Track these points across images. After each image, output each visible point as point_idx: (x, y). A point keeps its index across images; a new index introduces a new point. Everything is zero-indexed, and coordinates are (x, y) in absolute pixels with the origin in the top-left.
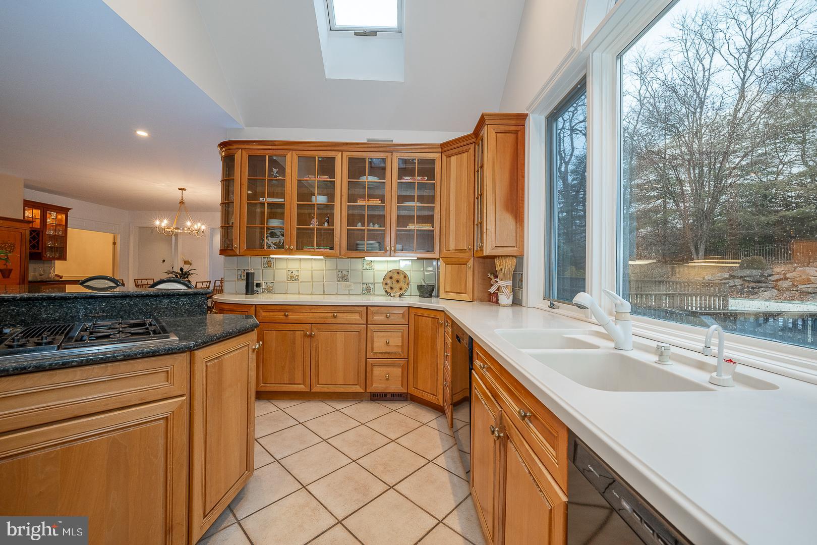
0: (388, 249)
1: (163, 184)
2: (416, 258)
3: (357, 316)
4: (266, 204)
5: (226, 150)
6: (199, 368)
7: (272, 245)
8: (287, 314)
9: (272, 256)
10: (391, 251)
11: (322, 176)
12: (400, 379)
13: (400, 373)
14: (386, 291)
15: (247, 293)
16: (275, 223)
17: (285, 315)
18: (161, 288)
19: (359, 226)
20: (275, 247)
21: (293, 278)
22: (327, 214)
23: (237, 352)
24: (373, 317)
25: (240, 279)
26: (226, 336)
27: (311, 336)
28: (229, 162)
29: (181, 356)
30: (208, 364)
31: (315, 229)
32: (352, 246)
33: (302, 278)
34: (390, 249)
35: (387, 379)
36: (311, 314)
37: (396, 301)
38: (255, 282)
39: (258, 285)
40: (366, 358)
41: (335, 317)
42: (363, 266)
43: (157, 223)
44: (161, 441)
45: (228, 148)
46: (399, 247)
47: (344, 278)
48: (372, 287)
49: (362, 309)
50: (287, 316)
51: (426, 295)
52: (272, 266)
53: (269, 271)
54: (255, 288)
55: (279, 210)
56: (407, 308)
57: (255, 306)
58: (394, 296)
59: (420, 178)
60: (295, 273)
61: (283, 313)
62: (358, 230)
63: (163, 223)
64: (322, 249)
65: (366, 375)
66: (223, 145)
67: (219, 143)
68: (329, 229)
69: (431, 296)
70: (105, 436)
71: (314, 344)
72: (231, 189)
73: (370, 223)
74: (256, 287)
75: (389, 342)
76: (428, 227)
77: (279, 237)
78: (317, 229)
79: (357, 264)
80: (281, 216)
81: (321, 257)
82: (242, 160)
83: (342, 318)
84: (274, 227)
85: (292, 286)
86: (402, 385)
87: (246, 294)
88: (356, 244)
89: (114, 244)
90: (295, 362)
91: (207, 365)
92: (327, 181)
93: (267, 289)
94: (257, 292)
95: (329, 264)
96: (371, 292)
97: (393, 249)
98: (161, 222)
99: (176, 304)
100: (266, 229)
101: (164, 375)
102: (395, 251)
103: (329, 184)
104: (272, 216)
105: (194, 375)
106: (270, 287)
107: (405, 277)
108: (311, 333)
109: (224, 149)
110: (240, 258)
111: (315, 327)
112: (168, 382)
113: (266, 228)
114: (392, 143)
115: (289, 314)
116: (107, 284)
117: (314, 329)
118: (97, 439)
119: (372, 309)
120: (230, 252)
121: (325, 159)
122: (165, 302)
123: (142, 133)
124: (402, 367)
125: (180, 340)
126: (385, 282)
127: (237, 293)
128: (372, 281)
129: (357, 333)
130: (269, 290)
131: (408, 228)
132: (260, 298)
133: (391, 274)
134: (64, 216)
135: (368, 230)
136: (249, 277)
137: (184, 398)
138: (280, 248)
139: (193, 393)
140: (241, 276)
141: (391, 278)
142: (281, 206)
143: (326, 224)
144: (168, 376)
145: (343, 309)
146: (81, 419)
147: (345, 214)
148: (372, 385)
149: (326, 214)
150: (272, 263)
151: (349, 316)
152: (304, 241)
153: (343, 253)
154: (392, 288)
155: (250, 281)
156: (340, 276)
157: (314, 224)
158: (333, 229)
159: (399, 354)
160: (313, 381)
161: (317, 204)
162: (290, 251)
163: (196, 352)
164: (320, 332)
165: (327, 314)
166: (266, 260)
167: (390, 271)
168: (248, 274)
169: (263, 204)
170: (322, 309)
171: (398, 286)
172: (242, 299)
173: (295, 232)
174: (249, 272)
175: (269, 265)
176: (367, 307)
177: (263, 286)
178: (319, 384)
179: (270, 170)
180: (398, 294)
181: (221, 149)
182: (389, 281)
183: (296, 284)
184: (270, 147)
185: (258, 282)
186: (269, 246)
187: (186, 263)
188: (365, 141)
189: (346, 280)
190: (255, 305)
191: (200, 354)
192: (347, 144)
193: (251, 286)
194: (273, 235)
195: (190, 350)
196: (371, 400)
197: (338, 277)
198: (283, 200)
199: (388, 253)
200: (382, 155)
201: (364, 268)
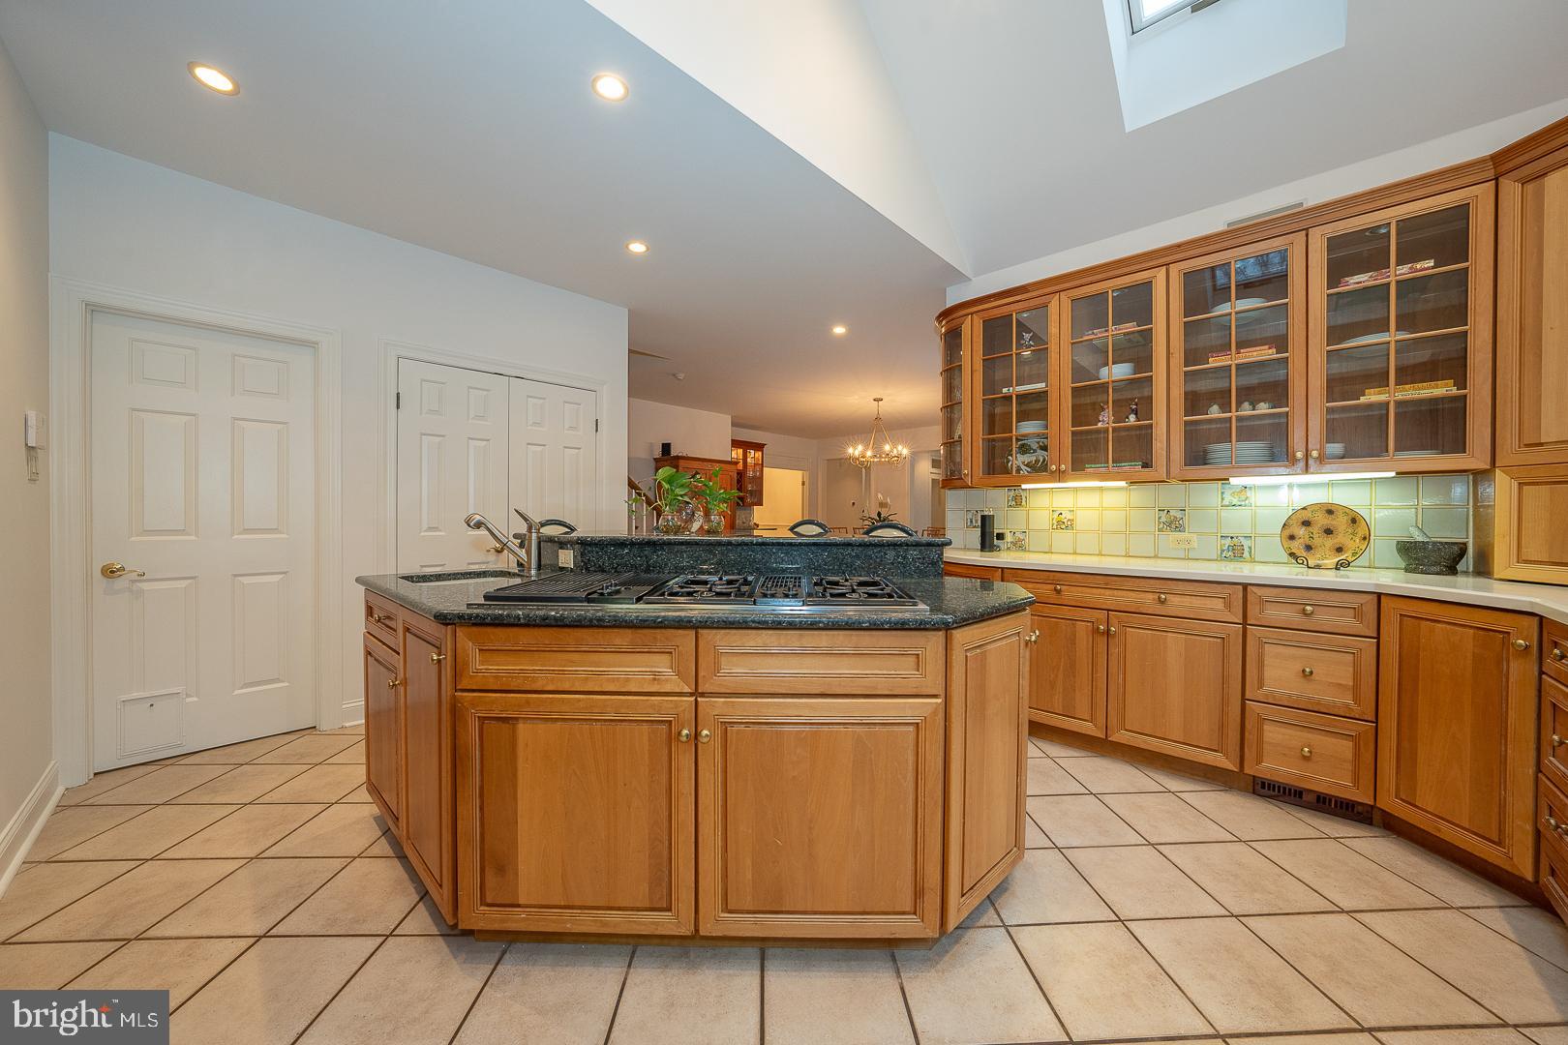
0: (1299, 455)
1: (857, 397)
2: (1393, 474)
3: (1219, 604)
4: (1014, 396)
5: (947, 323)
6: (958, 657)
7: (1023, 467)
8: (1059, 587)
9: (1024, 486)
10: (1311, 462)
11: (1121, 326)
12: (1349, 767)
13: (1349, 754)
14: (1292, 555)
15: (983, 548)
16: (1029, 427)
17: (1055, 590)
18: (879, 535)
19: (1215, 412)
20: (1029, 470)
21: (1062, 525)
22: (1133, 400)
23: (1004, 642)
24: (1262, 611)
25: (971, 525)
26: (992, 613)
27: (1108, 632)
28: (952, 339)
29: (935, 636)
30: (968, 654)
31: (1111, 429)
32: (1197, 456)
33: (1079, 525)
34: (1307, 455)
35: (1306, 758)
36: (1108, 592)
37: (1328, 578)
38: (996, 531)
39: (1000, 536)
40: (1244, 699)
41: (1162, 602)
42: (1223, 499)
43: (850, 450)
44: (911, 758)
45: (950, 318)
46: (1336, 448)
47: (1174, 525)
48: (1246, 543)
49: (1228, 590)
50: (1058, 592)
51: (1437, 569)
52: (1024, 503)
53: (1019, 514)
54: (996, 542)
55: (1036, 406)
56: (1375, 597)
57: (1002, 571)
58: (1318, 567)
59: (1404, 269)
60: (1066, 515)
61: (1052, 587)
62: (1210, 421)
63: (855, 451)
64: (1126, 467)
65: (1244, 735)
66: (945, 314)
67: (937, 314)
68: (1140, 427)
69: (1452, 570)
70: (851, 729)
71: (1114, 651)
72: (956, 382)
73: (1242, 403)
74: (997, 539)
75: (1311, 673)
76: (1442, 389)
77: (1035, 451)
78: (1114, 429)
79: (1208, 496)
80: (1042, 414)
81: (1123, 484)
82: (972, 330)
83: (1177, 603)
84: (1025, 436)
85: (1062, 539)
86: (1356, 780)
87: (982, 551)
88: (1205, 452)
89: (803, 484)
90: (1074, 677)
91: (966, 656)
92: (1133, 332)
93: (1014, 544)
94: (997, 549)
95: (1140, 496)
96: (1246, 554)
97: (1315, 454)
98: (855, 449)
99: (904, 558)
100: (1014, 440)
101: (913, 659)
102: (1322, 459)
103: (1137, 337)
104: (1023, 416)
105: (950, 667)
106: (1020, 540)
107: (1354, 521)
108: (1108, 630)
109: (944, 322)
110: (973, 492)
111: (1118, 618)
112: (918, 671)
113: (1014, 438)
114: (1301, 209)
115: (1064, 587)
116: (816, 530)
117: (1113, 621)
118: (841, 728)
119: (1259, 591)
120: (958, 483)
121: (1126, 290)
122: (891, 554)
123: (839, 330)
124: (1356, 740)
125: (931, 610)
126: (1287, 532)
127: (966, 549)
128: (1248, 532)
129: (1219, 640)
130: (1018, 545)
131: (1363, 400)
132: (1004, 558)
133: (1306, 516)
134: (760, 453)
135: (1239, 419)
136: (986, 522)
137: (939, 701)
138: (1039, 470)
139: (950, 696)
140: (971, 522)
141: (1306, 523)
142: (1041, 396)
143: (1132, 418)
144: (918, 661)
145: (1181, 587)
146: (802, 698)
147: (1178, 393)
148: (1259, 761)
149: (1136, 398)
150: (1024, 499)
151: (1197, 602)
152: (1086, 455)
153: (1175, 470)
154: (1309, 548)
155: (987, 530)
156: (1163, 519)
157: (1106, 420)
158: (1150, 426)
159: (1347, 706)
160: (1113, 720)
161: (1113, 382)
162: (1059, 475)
163: (953, 631)
164: (1128, 629)
165: (1143, 595)
166: (1012, 493)
167: (1304, 508)
168: (983, 518)
169: (1008, 398)
170: (1130, 584)
171: (1330, 542)
172: (977, 558)
173: (1068, 441)
174: (986, 513)
175: (1017, 501)
176: (1245, 586)
177: (1009, 538)
178: (1126, 730)
179: (1020, 337)
180: (1332, 561)
181: (940, 322)
182: (1301, 532)
183: (1068, 534)
184: (1018, 298)
185: (1001, 531)
186: (1019, 470)
187: (882, 505)
188: (1221, 227)
189: (1180, 528)
190: (1002, 569)
191: (960, 636)
192: (1179, 246)
193: (989, 538)
194: (1024, 449)
195: (947, 628)
196: (1254, 793)
197: (1159, 523)
198: (1043, 385)
199: (1302, 464)
200: (1277, 243)
201: (1226, 502)
